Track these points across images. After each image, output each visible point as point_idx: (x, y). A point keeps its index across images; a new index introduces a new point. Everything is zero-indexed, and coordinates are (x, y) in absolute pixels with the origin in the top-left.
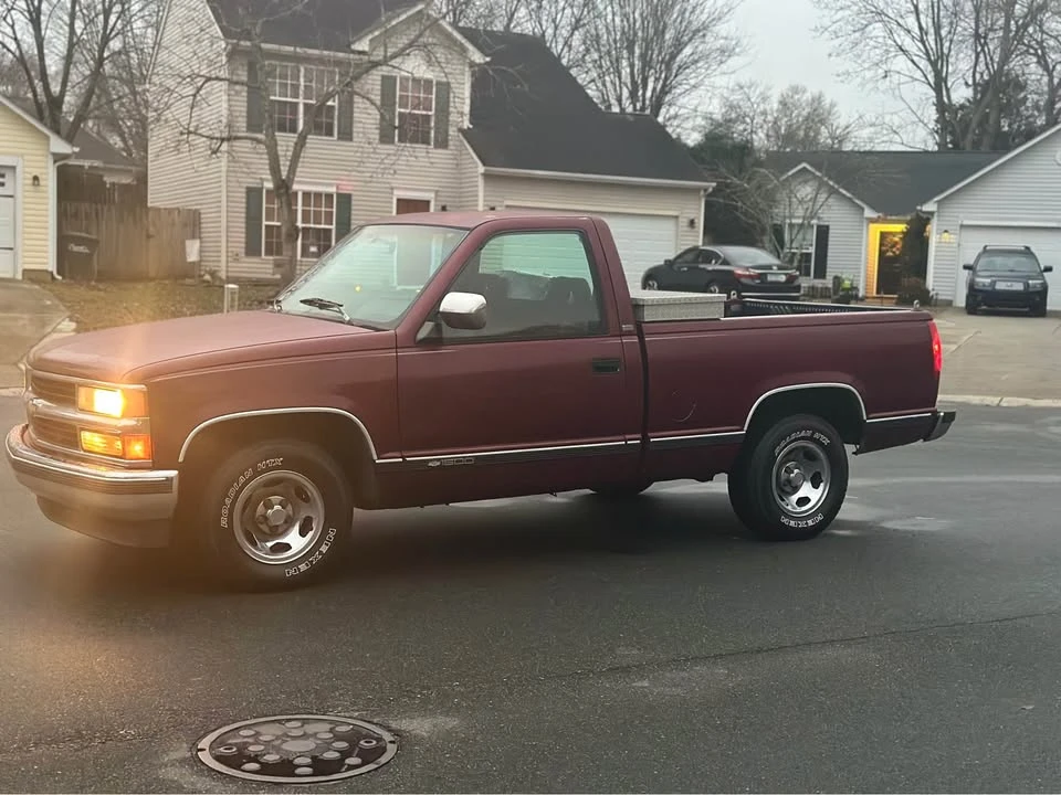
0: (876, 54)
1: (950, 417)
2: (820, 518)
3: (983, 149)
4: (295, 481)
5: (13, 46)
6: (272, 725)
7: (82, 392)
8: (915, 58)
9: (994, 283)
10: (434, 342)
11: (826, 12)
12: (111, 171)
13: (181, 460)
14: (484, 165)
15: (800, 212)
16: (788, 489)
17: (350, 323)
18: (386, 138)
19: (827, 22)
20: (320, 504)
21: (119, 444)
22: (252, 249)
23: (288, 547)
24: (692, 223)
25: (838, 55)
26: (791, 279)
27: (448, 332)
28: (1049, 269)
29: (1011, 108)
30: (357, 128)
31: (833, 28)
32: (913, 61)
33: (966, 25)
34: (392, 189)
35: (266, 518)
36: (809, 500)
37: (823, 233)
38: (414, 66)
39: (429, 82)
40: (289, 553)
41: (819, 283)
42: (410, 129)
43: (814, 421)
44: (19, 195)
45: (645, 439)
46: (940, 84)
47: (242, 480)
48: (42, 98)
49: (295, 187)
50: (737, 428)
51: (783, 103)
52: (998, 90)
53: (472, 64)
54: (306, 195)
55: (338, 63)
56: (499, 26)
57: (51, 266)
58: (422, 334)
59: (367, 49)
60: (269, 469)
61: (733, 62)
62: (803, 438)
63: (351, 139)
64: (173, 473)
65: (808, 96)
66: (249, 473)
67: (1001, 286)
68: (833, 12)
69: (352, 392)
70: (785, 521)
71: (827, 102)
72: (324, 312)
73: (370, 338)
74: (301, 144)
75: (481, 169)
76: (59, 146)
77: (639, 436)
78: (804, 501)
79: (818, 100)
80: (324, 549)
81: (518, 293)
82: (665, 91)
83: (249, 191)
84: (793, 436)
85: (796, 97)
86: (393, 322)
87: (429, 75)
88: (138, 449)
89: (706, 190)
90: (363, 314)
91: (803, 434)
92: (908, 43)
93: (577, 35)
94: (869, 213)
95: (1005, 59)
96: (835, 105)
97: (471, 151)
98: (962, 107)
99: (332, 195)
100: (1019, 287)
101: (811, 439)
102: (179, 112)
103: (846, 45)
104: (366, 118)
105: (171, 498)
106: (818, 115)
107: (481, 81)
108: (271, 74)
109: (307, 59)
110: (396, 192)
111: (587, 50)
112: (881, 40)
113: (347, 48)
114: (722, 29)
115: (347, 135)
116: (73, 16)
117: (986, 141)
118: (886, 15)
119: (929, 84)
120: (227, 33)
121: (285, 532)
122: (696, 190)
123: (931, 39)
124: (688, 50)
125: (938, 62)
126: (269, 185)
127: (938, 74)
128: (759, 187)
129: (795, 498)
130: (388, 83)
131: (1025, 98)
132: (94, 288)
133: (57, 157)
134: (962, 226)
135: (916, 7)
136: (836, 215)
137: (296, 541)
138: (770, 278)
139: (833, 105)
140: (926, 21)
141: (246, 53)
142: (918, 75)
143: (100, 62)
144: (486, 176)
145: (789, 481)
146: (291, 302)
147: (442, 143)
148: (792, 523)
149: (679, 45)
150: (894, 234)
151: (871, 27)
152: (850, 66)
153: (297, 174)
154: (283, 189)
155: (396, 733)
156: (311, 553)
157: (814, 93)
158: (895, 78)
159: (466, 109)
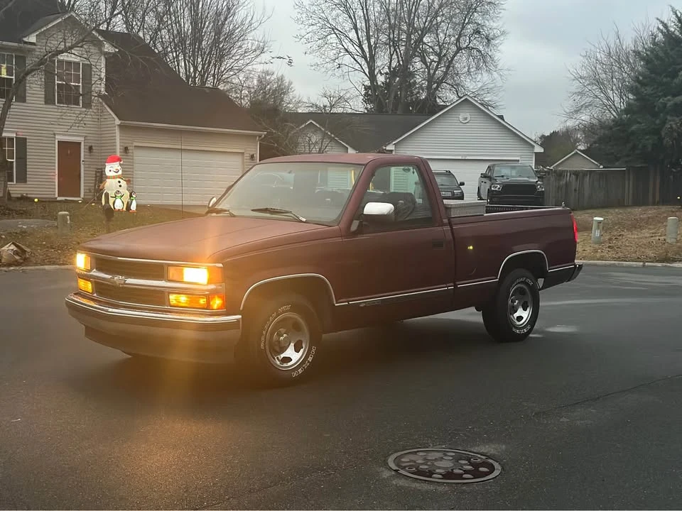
0: (332, 54)
1: (581, 266)
2: (529, 327)
3: (398, 112)
4: (294, 319)
8: (356, 57)
11: (302, 26)
13: (241, 309)
14: (120, 120)
16: (512, 311)
17: (306, 222)
18: (49, 100)
19: (303, 32)
20: (307, 332)
21: (204, 301)
23: (290, 359)
24: (252, 157)
25: (310, 53)
28: (463, 184)
30: (29, 94)
31: (306, 37)
32: (354, 59)
34: (54, 134)
35: (279, 342)
36: (523, 318)
39: (77, 64)
40: (290, 364)
42: (68, 96)
43: (526, 272)
45: (455, 286)
47: (270, 319)
50: (494, 277)
51: (260, 81)
53: (106, 54)
55: (15, 50)
58: (355, 228)
59: (35, 41)
60: (283, 312)
63: (24, 101)
64: (239, 317)
65: (275, 77)
66: (274, 315)
68: (307, 26)
70: (514, 330)
71: (286, 81)
73: (329, 231)
75: (118, 122)
77: (452, 284)
78: (520, 318)
79: (281, 79)
80: (311, 359)
84: (518, 281)
85: (268, 77)
87: (77, 60)
88: (217, 303)
89: (260, 136)
91: (522, 279)
92: (351, 48)
96: (292, 83)
97: (109, 110)
98: (380, 86)
99: (13, 139)
101: (524, 282)
103: (315, 47)
104: (35, 87)
105: (239, 333)
106: (282, 89)
110: (57, 137)
112: (334, 45)
113: (20, 41)
118: (338, 30)
119: (364, 72)
122: (255, 136)
123: (365, 46)
127: (369, 67)
129: (515, 316)
135: (356, 26)
137: (294, 355)
139: (290, 83)
140: (362, 35)
142: (357, 66)
144: (120, 126)
145: (513, 307)
147: (88, 105)
148: (518, 331)
151: (329, 37)
152: (319, 61)
153: (5, 126)
156: (303, 362)
157: (280, 75)
158: (345, 69)
159: (103, 75)
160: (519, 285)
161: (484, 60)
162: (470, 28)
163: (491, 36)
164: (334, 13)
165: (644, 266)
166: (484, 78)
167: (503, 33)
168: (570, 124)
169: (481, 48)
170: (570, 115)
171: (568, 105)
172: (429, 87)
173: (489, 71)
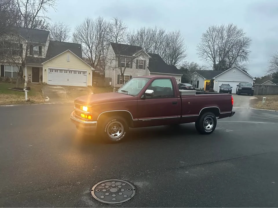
0: (205, 57)
2: (212, 130)
3: (220, 71)
4: (118, 123)
5: (88, 56)
6: (109, 182)
7: (81, 106)
8: (211, 58)
9: (224, 89)
10: (144, 99)
12: (101, 73)
13: (98, 119)
15: (195, 79)
16: (206, 125)
17: (129, 95)
18: (137, 68)
19: (198, 52)
20: (123, 127)
21: (87, 116)
22: (118, 83)
24: (179, 80)
26: (194, 88)
27: (147, 97)
28: (232, 87)
29: (224, 65)
30: (133, 66)
33: (218, 53)
35: (113, 130)
37: (198, 82)
38: (141, 58)
39: (143, 60)
40: (116, 137)
41: (197, 89)
42: (141, 67)
43: (211, 113)
44: (87, 75)
46: (214, 62)
47: (109, 123)
48: (92, 63)
49: (124, 75)
50: (197, 114)
51: (191, 64)
52: (222, 62)
53: (149, 58)
54: (126, 76)
55: (130, 58)
56: (153, 53)
57: (91, 85)
58: (142, 97)
59: (134, 56)
60: (114, 121)
61: (185, 58)
62: (209, 116)
64: (96, 122)
65: (194, 63)
67: (225, 90)
69: (129, 107)
70: (205, 131)
72: (125, 93)
73: (132, 98)
74: (125, 69)
75: (150, 72)
76: (93, 69)
77: (180, 116)
78: (209, 127)
80: (123, 136)
81: (158, 90)
82: (175, 62)
83: (118, 75)
86: (136, 95)
87: (143, 59)
88: (90, 117)
90: (131, 93)
91: (209, 115)
92: (210, 56)
93: (164, 54)
94: (205, 79)
95: (224, 58)
97: (148, 70)
98: (217, 65)
99: (129, 76)
100: (228, 90)
101: (210, 116)
102: (109, 64)
103: (201, 56)
104: (134, 65)
105: (96, 127)
106: (196, 66)
107: (150, 60)
108: (122, 59)
109: (126, 57)
111: (165, 56)
112: (206, 55)
114: (184, 53)
115: (131, 67)
116: (96, 52)
117: (221, 69)
118: (207, 52)
120: (116, 54)
121: (117, 132)
122: (180, 75)
123: (213, 55)
124: (179, 56)
125: (214, 58)
126: (121, 74)
127: (214, 60)
128: (189, 75)
129: (207, 127)
130: (137, 60)
131: (226, 64)
132: (97, 88)
133: (92, 70)
134: (219, 81)
135: (211, 51)
136: (200, 79)
137: (118, 134)
138: (191, 88)
140: (212, 53)
141: (118, 56)
142: (211, 60)
143: (100, 58)
145: (206, 124)
146: (120, 91)
147: (144, 69)
148: (207, 131)
149: (178, 56)
150: (208, 82)
151: (205, 53)
152: (202, 59)
153: (124, 73)
154: (122, 74)
155: (135, 186)
156: (121, 136)
157: (196, 63)
158: (208, 60)
159: (148, 64)
160: (208, 117)
161: (245, 58)
162: (241, 51)
163: (247, 52)
164: (206, 48)
165: (276, 111)
166: (244, 62)
167: (250, 52)
168: (268, 74)
169: (244, 55)
170: (268, 72)
171: (268, 69)
172: (230, 65)
173: (246, 61)
